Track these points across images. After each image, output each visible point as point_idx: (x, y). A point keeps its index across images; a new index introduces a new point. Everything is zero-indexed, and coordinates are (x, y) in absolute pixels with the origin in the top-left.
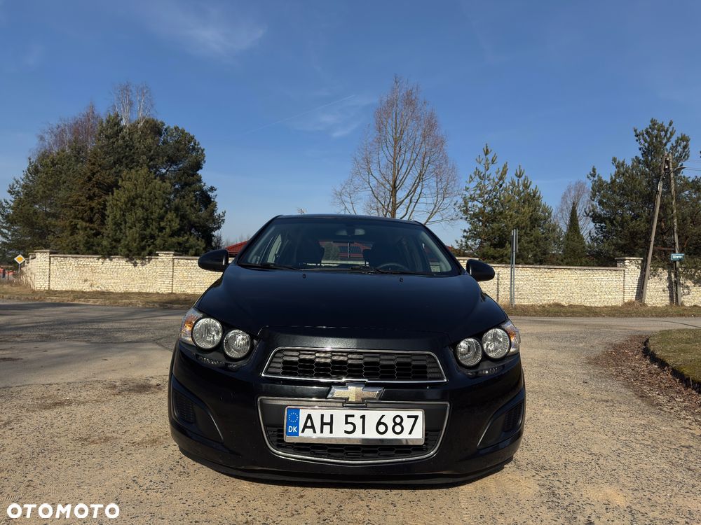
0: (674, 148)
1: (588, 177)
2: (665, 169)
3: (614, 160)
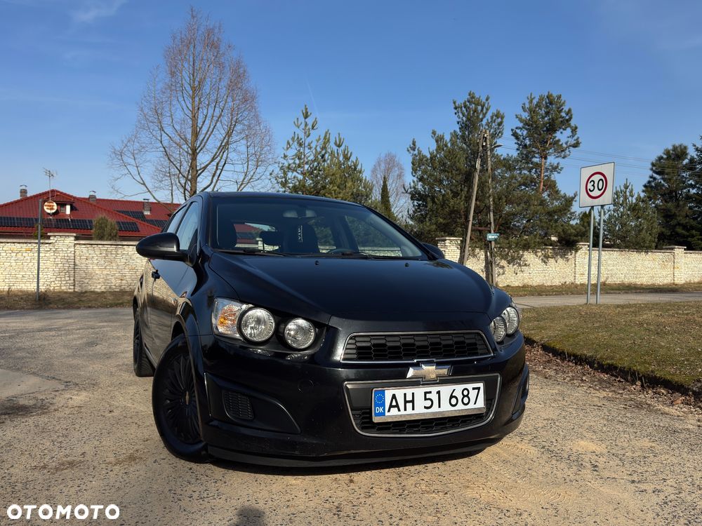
0: (488, 124)
1: (408, 151)
2: (483, 146)
3: (434, 133)
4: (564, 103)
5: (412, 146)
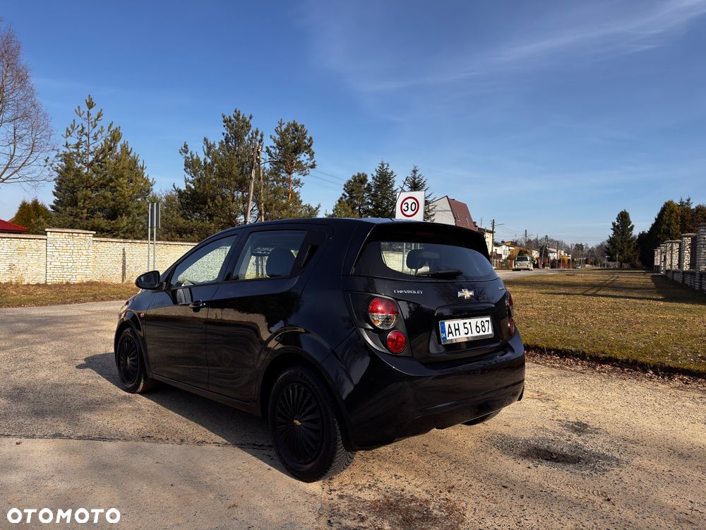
0: (250, 140)
1: (180, 153)
2: (257, 159)
3: (205, 139)
4: (307, 131)
5: (183, 148)
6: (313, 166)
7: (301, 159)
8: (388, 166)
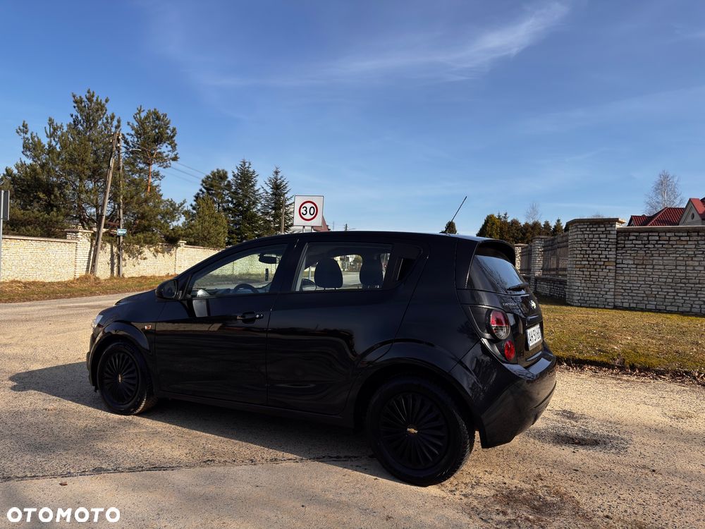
0: (105, 125)
2: (117, 147)
3: (50, 120)
4: (170, 121)
5: (22, 128)
6: (175, 159)
7: (162, 150)
8: (250, 164)
